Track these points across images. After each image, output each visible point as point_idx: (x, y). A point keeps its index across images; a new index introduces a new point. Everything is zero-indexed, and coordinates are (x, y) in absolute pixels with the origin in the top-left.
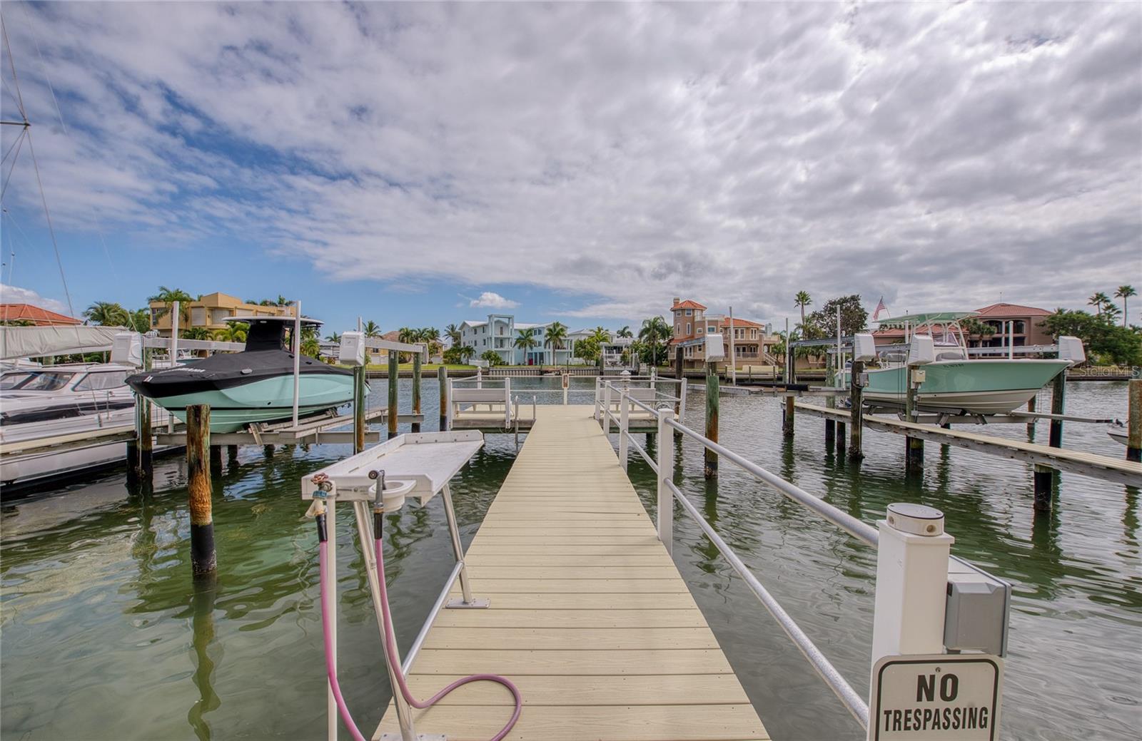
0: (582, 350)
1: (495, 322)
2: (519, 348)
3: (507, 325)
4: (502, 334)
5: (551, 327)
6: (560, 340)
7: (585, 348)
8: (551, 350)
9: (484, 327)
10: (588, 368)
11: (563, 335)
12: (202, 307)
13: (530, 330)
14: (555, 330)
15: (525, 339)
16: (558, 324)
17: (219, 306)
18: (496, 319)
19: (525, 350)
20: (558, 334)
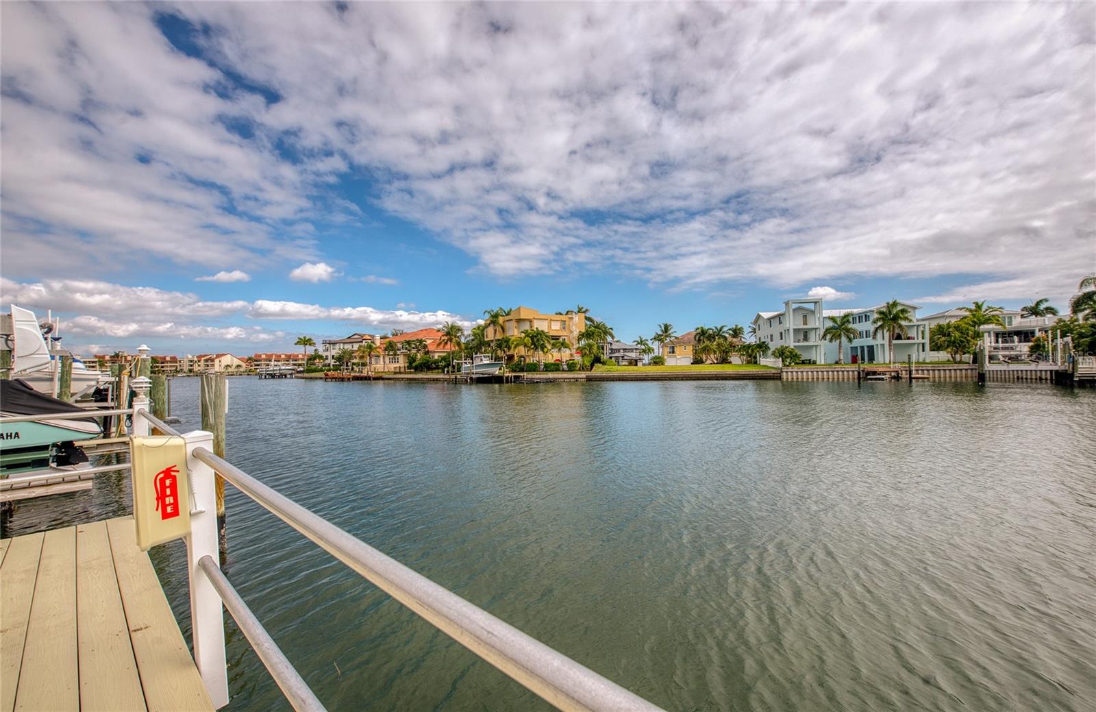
0: (943, 339)
1: (794, 310)
2: (831, 340)
3: (813, 312)
4: (805, 323)
5: (884, 310)
6: (900, 326)
7: (949, 335)
8: (886, 342)
9: (779, 318)
10: (956, 366)
11: (906, 319)
12: (512, 320)
13: (846, 316)
14: (890, 312)
15: (840, 329)
16: (895, 304)
17: (522, 317)
18: (795, 306)
19: (840, 342)
20: (896, 318)
